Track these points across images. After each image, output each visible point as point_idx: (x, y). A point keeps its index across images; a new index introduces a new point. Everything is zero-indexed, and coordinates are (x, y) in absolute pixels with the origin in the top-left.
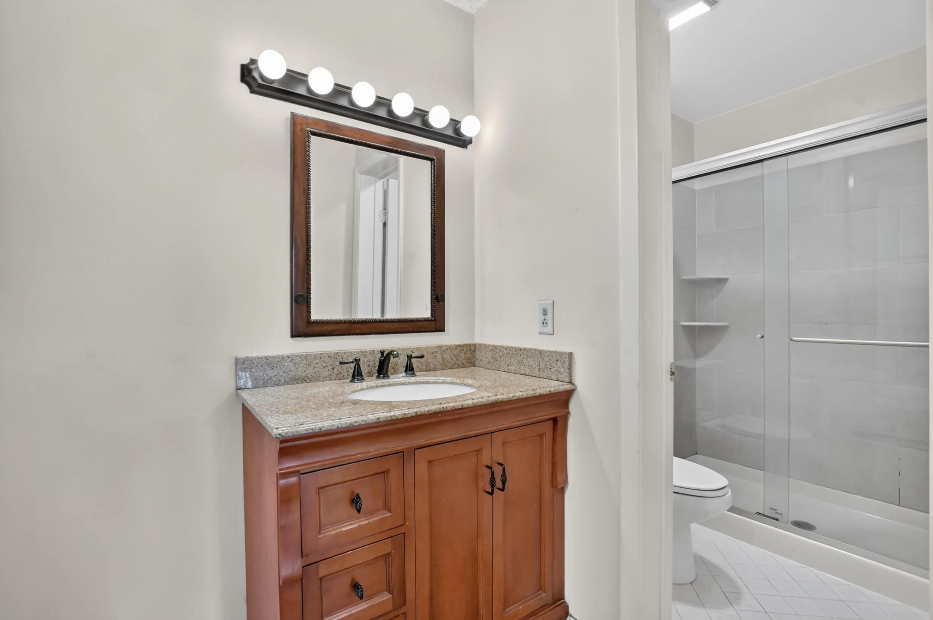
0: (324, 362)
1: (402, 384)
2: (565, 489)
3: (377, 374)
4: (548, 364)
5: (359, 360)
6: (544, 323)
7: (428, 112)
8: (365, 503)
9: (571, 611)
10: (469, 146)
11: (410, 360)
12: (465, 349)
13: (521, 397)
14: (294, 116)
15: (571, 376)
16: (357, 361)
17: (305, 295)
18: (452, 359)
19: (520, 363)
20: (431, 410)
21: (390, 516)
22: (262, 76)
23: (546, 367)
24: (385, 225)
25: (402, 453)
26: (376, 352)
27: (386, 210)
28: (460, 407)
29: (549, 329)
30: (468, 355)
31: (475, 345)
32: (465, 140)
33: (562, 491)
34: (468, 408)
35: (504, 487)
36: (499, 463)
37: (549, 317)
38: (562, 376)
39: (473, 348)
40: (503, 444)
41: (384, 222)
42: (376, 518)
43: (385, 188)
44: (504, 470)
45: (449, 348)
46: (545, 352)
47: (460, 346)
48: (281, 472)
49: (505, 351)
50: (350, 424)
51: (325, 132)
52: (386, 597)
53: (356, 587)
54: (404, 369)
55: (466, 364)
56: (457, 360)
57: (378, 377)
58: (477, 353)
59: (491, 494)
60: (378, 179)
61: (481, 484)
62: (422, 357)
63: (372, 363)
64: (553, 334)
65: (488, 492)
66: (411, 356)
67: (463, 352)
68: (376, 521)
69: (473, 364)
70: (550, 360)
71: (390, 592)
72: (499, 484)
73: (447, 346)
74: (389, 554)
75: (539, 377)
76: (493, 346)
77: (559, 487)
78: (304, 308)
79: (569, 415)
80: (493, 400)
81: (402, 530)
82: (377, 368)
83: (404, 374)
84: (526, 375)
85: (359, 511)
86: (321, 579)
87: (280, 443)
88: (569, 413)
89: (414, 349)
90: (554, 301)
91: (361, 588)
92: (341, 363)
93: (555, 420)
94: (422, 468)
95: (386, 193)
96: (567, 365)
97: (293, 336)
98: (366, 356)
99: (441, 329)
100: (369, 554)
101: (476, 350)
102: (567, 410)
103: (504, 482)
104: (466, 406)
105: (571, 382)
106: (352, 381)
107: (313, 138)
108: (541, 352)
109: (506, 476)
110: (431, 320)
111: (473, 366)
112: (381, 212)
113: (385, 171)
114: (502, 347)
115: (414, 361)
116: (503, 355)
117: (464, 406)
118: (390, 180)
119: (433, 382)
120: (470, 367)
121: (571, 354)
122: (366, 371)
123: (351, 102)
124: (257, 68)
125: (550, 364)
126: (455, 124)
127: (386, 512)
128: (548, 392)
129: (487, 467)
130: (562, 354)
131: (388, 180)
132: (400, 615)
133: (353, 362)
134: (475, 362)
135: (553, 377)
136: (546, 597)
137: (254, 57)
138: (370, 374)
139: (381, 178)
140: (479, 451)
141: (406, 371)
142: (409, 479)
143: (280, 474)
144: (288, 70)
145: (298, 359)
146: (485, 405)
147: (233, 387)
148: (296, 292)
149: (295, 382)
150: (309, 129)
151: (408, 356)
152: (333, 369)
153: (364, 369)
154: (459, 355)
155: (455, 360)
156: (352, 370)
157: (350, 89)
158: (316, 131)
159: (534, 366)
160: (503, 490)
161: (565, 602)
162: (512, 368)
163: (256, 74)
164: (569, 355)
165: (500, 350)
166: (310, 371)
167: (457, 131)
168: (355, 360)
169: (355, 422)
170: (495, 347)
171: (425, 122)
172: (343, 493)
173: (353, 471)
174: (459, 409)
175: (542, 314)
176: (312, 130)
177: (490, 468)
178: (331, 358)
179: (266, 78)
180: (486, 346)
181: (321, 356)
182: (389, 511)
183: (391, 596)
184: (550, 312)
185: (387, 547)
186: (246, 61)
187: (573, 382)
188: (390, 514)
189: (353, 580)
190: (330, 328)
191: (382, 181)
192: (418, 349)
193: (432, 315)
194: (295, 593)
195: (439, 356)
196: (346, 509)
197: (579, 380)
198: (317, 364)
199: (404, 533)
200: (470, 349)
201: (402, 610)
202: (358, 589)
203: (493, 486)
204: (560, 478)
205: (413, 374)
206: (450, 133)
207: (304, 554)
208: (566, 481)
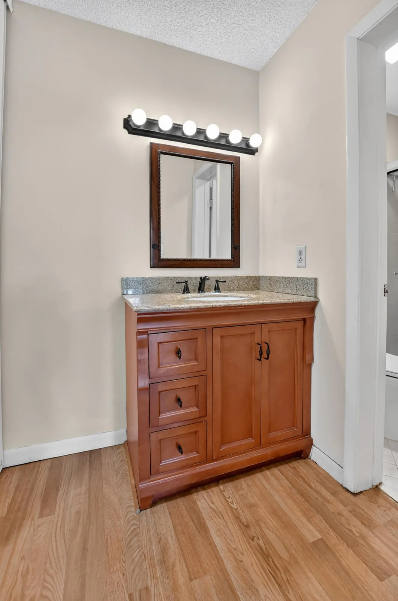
0: (168, 282)
1: (212, 297)
2: (312, 365)
3: (198, 291)
4: (302, 286)
5: (187, 281)
6: (300, 260)
7: (228, 135)
8: (183, 354)
9: (314, 443)
10: (256, 154)
11: (218, 284)
12: (253, 279)
13: (279, 303)
14: (152, 144)
15: (316, 293)
16: (186, 282)
17: (157, 244)
18: (244, 285)
19: (286, 286)
20: (221, 305)
21: (198, 364)
22: (134, 124)
23: (300, 288)
24: (211, 208)
25: (205, 329)
26: (198, 278)
27: (211, 199)
28: (240, 305)
29: (303, 264)
30: (255, 283)
31: (259, 277)
32: (253, 150)
33: (310, 366)
34: (245, 306)
35: (268, 357)
36: (266, 343)
37: (303, 256)
38: (310, 293)
39: (258, 278)
40: (269, 331)
41: (210, 207)
42: (191, 364)
43: (211, 186)
44: (268, 347)
45: (242, 278)
46: (300, 278)
47: (249, 277)
48: (139, 331)
49: (276, 279)
50: (174, 308)
51: (169, 151)
52: (195, 409)
53: (178, 400)
54: (214, 289)
55: (253, 288)
56: (248, 285)
57: (199, 292)
58: (261, 281)
59: (260, 360)
60: (207, 181)
61: (254, 354)
62: (225, 282)
63: (195, 285)
64: (305, 266)
65: (258, 359)
66: (218, 280)
67: (252, 281)
68: (190, 365)
69: (258, 289)
70: (303, 283)
71: (197, 407)
72: (265, 355)
73: (241, 276)
74: (197, 385)
75: (296, 295)
76: (269, 277)
77: (308, 363)
78: (157, 251)
79: (315, 317)
80: (260, 303)
81: (204, 373)
82: (198, 287)
83: (214, 291)
84: (289, 294)
85: (180, 358)
86: (160, 392)
87: (138, 315)
88: (314, 316)
89: (221, 277)
90: (306, 246)
91: (181, 401)
92: (177, 283)
93: (304, 320)
94: (217, 340)
95: (211, 189)
96: (313, 286)
97: (151, 267)
98: (192, 280)
99: (238, 266)
100: (186, 383)
101: (260, 280)
102: (313, 315)
103: (268, 355)
104: (244, 305)
105: (316, 297)
106: (183, 293)
107: (162, 156)
108: (298, 278)
109: (269, 351)
110: (231, 260)
111: (258, 290)
112: (209, 201)
113: (211, 175)
114: (274, 277)
115: (220, 284)
116: (275, 282)
117: (242, 305)
118: (214, 181)
119: (230, 296)
120: (256, 290)
121: (316, 279)
122: (192, 289)
123: (183, 133)
124: (131, 120)
125: (303, 286)
126: (246, 140)
127: (196, 361)
128: (299, 302)
129: (258, 344)
130: (310, 279)
131: (212, 181)
132: (203, 422)
133: (184, 282)
134: (259, 287)
135: (305, 294)
136: (297, 431)
137: (130, 114)
138: (194, 291)
139: (208, 180)
140: (253, 334)
141: (215, 289)
142: (209, 345)
143: (138, 332)
144: (148, 119)
145: (154, 280)
146: (256, 305)
147: (121, 294)
148: (153, 242)
149: (152, 293)
150: (160, 151)
151: (216, 281)
152: (173, 286)
153: (191, 287)
154: (249, 283)
155: (246, 285)
156: (183, 287)
157: (182, 125)
158: (164, 152)
159: (294, 288)
160: (267, 359)
161: (310, 437)
162: (280, 290)
163: (131, 123)
164: (315, 279)
165: (274, 279)
166: (161, 288)
167: (248, 145)
168: (185, 281)
169: (177, 307)
170: (271, 277)
171: (228, 141)
172: (172, 347)
173: (178, 336)
174: (239, 306)
175: (299, 255)
176: (161, 151)
177: (259, 344)
178: (172, 280)
179: (137, 125)
180: (266, 277)
181: (166, 279)
182: (198, 361)
183: (198, 409)
184: (303, 252)
185: (195, 382)
186: (126, 117)
187: (317, 297)
188: (198, 363)
189: (177, 396)
190: (171, 263)
191: (209, 182)
192: (223, 277)
193: (232, 258)
194: (146, 397)
195: (236, 282)
196: (173, 357)
197: (322, 296)
198: (164, 283)
199: (206, 375)
200: (256, 279)
201: (205, 419)
202: (180, 401)
203: (261, 355)
204: (307, 357)
205: (219, 291)
206: (243, 146)
207: (150, 378)
208: (312, 360)
